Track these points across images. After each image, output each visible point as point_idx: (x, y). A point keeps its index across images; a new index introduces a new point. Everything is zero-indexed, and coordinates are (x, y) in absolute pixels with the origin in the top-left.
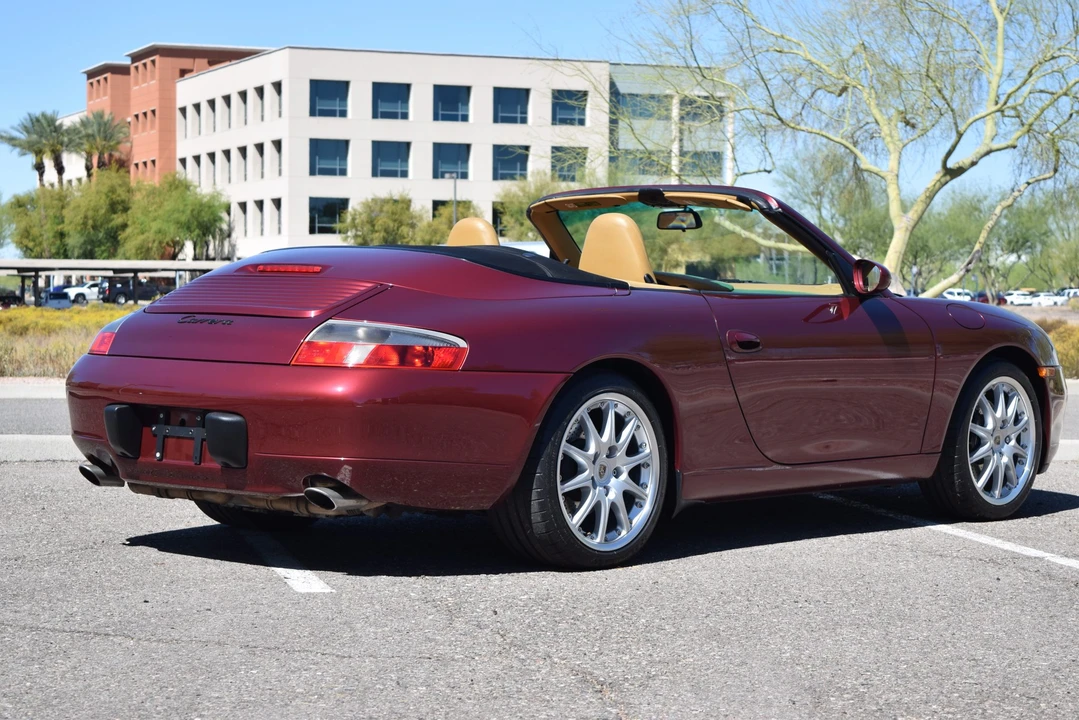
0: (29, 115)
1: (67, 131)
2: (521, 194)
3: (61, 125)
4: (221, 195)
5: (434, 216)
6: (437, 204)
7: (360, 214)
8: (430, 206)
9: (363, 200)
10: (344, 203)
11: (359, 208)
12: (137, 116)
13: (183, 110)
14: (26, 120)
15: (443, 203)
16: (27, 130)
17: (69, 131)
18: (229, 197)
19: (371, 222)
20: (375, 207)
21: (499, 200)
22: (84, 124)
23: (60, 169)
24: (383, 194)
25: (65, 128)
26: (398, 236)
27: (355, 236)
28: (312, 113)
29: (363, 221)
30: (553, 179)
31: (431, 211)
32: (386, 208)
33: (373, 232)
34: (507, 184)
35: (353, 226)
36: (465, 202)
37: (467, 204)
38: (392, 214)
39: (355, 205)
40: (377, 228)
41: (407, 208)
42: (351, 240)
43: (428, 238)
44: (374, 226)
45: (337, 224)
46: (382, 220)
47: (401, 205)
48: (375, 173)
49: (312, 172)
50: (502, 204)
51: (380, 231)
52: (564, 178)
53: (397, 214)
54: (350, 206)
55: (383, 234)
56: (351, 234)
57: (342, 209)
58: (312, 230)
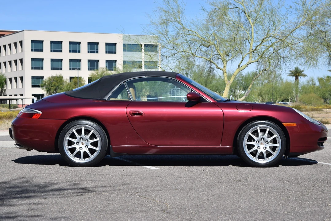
2: (97, 75)
4: (3, 76)
5: (70, 81)
6: (71, 78)
7: (47, 81)
8: (69, 78)
9: (49, 77)
10: (42, 78)
11: (47, 79)
15: (73, 78)
18: (6, 76)
19: (51, 83)
20: (52, 79)
21: (90, 77)
24: (54, 75)
26: (59, 88)
27: (46, 88)
28: (32, 50)
29: (48, 83)
30: (106, 70)
31: (69, 80)
32: (55, 79)
33: (51, 87)
34: (92, 71)
35: (45, 85)
36: (79, 77)
37: (80, 78)
38: (57, 81)
39: (46, 78)
40: (53, 85)
41: (62, 79)
42: (45, 89)
43: (68, 88)
44: (52, 85)
45: (40, 85)
46: (54, 83)
47: (60, 78)
48: (52, 69)
49: (32, 68)
50: (91, 78)
51: (54, 86)
52: (110, 70)
53: (59, 81)
54: (44, 79)
55: (55, 87)
56: (45, 87)
57: (42, 80)
58: (32, 86)
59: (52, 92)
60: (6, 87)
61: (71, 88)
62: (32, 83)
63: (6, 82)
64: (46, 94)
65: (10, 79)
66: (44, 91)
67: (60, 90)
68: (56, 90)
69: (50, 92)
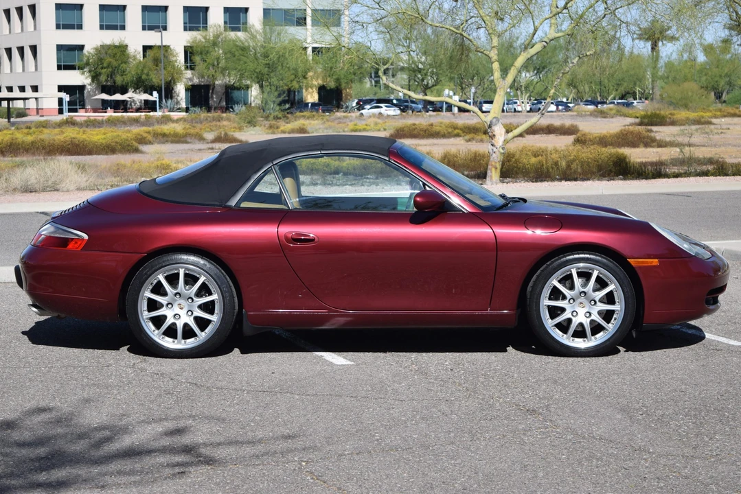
2: (203, 40)
5: (144, 56)
6: (146, 48)
7: (93, 56)
8: (141, 50)
9: (95, 46)
10: (81, 47)
11: (92, 51)
15: (150, 47)
19: (101, 60)
20: (104, 50)
21: (189, 45)
24: (108, 42)
26: (119, 71)
27: (90, 71)
29: (95, 61)
30: (225, 30)
31: (142, 53)
32: (110, 51)
33: (102, 68)
34: (194, 33)
35: (87, 64)
36: (165, 46)
37: (166, 48)
38: (114, 56)
39: (89, 49)
40: (105, 65)
41: (125, 51)
42: (87, 74)
43: (139, 72)
44: (102, 64)
45: (77, 63)
46: (108, 60)
47: (120, 49)
48: (102, 27)
49: (58, 27)
50: (191, 47)
51: (108, 67)
52: (234, 29)
53: (118, 55)
54: (86, 50)
55: (110, 70)
56: (87, 70)
57: (80, 52)
58: (59, 68)
59: (104, 80)
61: (145, 72)
62: (59, 60)
64: (90, 85)
65: (9, 51)
66: (87, 78)
67: (122, 75)
68: (111, 76)
69: (98, 80)
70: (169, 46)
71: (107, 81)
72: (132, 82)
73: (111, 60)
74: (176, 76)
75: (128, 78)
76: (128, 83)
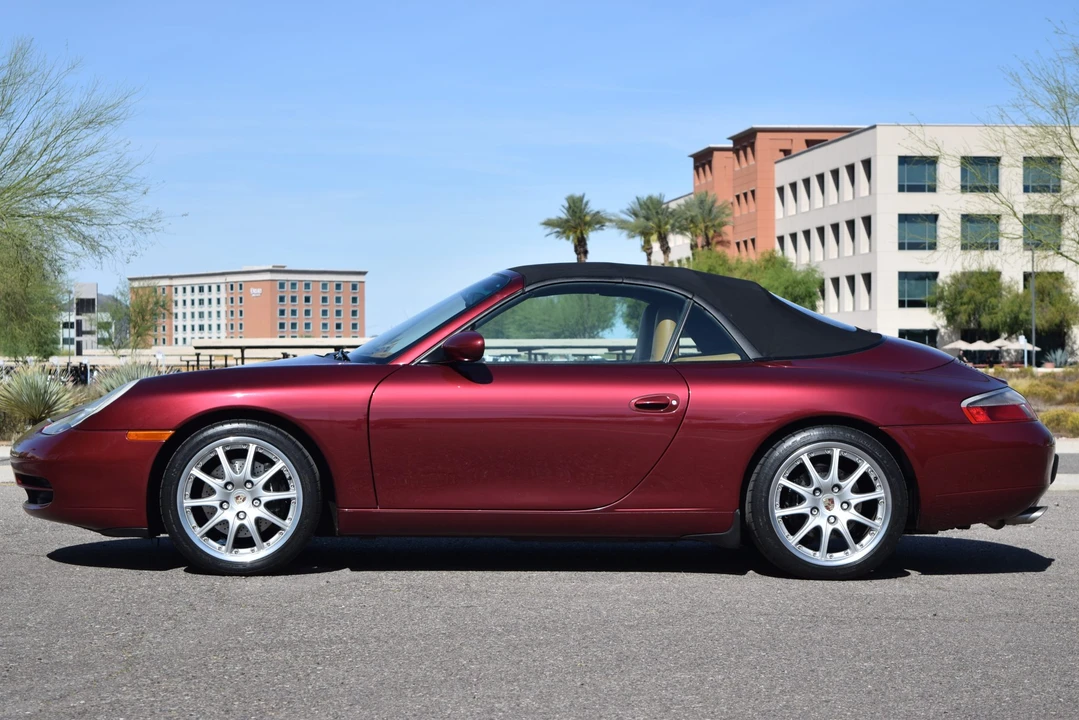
0: (638, 198)
1: (671, 213)
3: (668, 208)
4: (816, 271)
5: (1025, 287)
7: (949, 286)
8: (1021, 278)
9: (952, 274)
10: (935, 275)
11: (949, 281)
12: (738, 197)
13: (781, 190)
14: (634, 203)
15: (1030, 274)
16: (635, 214)
17: (673, 213)
18: (823, 273)
19: (960, 293)
20: (966, 279)
22: (688, 206)
23: (666, 250)
24: (974, 268)
25: (670, 210)
26: (987, 309)
27: (944, 309)
28: (901, 189)
29: (951, 293)
31: (1022, 282)
32: (974, 280)
33: (962, 304)
35: (941, 298)
36: (1056, 273)
37: (1059, 275)
38: (980, 286)
39: (944, 278)
40: (965, 300)
41: (994, 280)
42: (940, 313)
43: (1016, 309)
44: (962, 298)
45: (927, 298)
46: (970, 292)
47: (989, 277)
48: (964, 247)
49: (901, 247)
51: (968, 303)
53: (986, 285)
54: (940, 279)
55: (972, 306)
56: (940, 307)
57: (932, 282)
58: (902, 304)
59: (964, 321)
60: (824, 308)
61: (1025, 310)
62: (901, 293)
63: (823, 292)
64: (946, 327)
65: (836, 282)
66: (939, 318)
67: (990, 314)
68: (974, 314)
69: (955, 321)
70: (1062, 273)
71: (969, 322)
72: (1005, 323)
73: (973, 292)
74: (1070, 316)
75: (999, 317)
76: (998, 326)
